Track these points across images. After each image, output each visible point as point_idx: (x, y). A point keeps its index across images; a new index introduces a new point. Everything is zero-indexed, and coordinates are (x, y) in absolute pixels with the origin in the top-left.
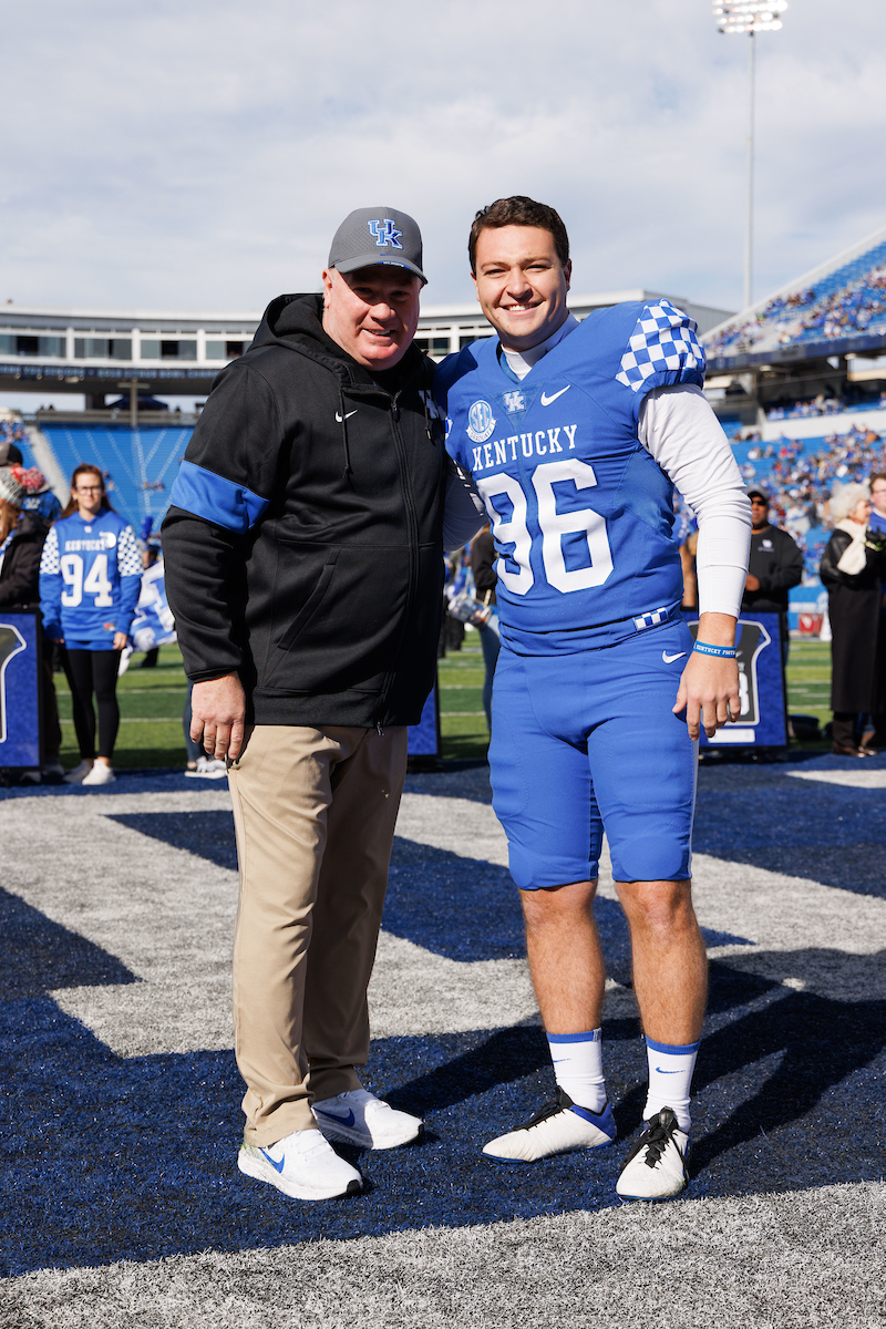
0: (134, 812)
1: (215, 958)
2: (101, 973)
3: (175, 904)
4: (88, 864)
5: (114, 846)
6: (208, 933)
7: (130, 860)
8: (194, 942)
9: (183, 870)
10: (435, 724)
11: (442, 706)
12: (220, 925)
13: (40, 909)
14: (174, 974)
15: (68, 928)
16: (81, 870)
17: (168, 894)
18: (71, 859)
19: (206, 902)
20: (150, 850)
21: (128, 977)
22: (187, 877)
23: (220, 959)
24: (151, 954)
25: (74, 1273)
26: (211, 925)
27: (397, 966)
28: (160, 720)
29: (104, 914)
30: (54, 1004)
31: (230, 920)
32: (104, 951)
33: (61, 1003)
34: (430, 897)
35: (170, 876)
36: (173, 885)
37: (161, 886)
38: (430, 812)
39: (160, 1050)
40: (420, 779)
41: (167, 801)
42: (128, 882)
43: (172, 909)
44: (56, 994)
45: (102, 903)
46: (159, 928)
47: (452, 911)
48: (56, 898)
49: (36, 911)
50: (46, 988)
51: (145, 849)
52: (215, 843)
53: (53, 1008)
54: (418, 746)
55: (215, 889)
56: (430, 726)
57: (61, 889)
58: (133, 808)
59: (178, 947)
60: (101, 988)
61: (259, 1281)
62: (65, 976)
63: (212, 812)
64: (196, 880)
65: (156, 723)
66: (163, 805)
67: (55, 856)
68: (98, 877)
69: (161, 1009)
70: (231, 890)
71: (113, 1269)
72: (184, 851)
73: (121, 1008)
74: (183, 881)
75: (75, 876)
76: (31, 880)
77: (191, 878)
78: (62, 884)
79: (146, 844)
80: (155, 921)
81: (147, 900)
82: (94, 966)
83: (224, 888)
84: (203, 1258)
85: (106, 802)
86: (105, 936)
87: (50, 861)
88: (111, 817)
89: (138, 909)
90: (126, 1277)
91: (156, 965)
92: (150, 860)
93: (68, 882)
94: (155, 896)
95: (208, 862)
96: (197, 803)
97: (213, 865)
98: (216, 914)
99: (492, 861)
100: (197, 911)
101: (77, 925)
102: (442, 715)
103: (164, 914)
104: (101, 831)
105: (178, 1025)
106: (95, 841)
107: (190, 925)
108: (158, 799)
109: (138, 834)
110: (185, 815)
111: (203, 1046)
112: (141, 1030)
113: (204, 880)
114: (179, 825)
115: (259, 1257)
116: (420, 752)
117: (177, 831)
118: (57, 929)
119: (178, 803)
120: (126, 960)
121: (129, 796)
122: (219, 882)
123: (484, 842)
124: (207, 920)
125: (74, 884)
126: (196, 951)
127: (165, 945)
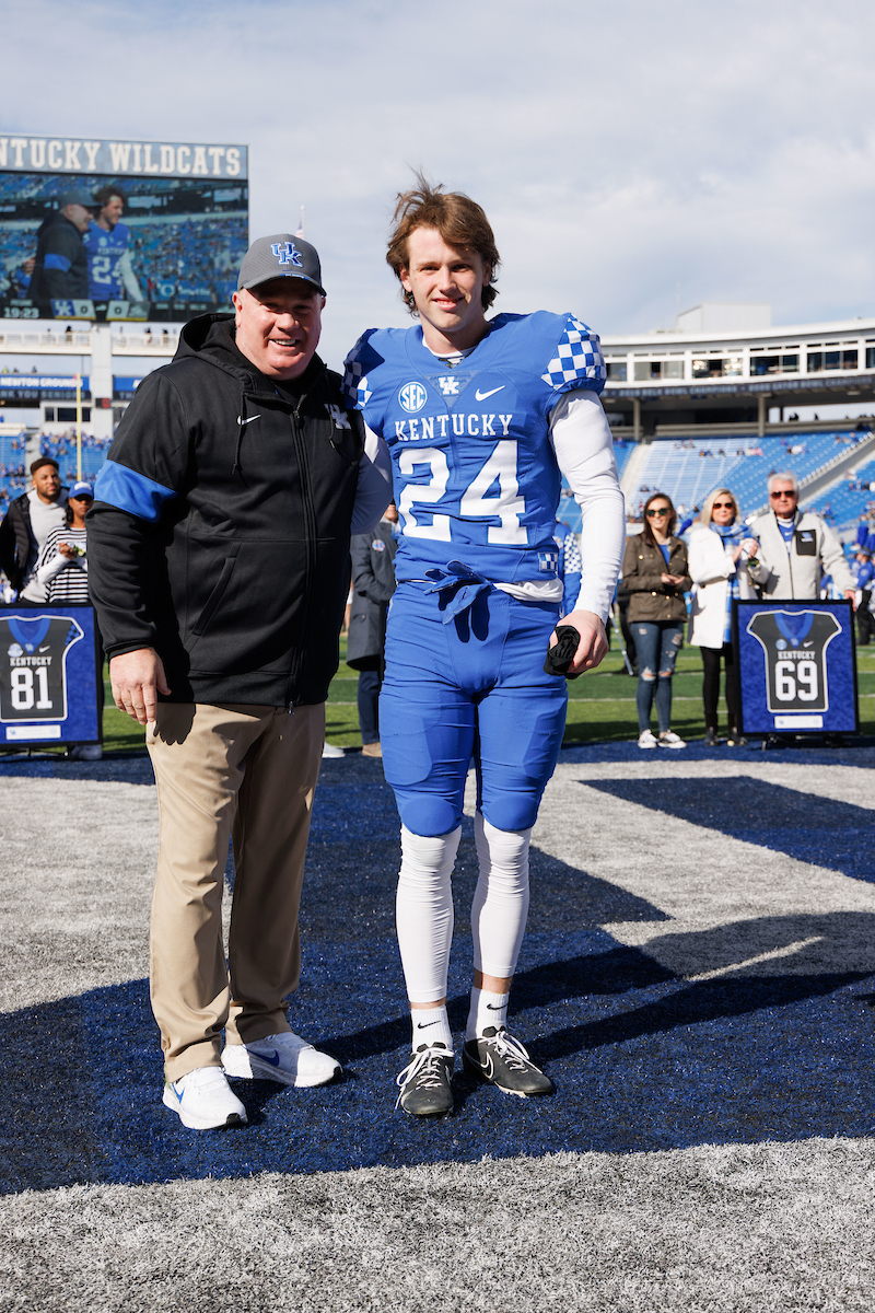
0: (600, 778)
1: (730, 902)
2: (638, 912)
3: (671, 856)
4: (581, 821)
5: (597, 807)
6: (713, 880)
7: (615, 819)
8: (705, 888)
9: (666, 828)
10: (853, 705)
11: (860, 688)
12: (721, 874)
13: (559, 858)
14: (699, 914)
15: (590, 874)
16: (578, 827)
17: (663, 847)
18: (564, 817)
19: (699, 854)
20: (629, 810)
21: (661, 916)
22: (671, 834)
23: (734, 903)
24: (674, 897)
25: (731, 1149)
26: (712, 874)
28: (585, 700)
29: (616, 863)
30: (609, 935)
31: (727, 870)
32: (631, 894)
33: (613, 935)
35: (657, 833)
36: (663, 840)
37: (652, 841)
38: (863, 782)
39: (716, 976)
40: (841, 753)
41: (625, 770)
42: (622, 838)
43: (672, 860)
44: (607, 927)
45: (609, 855)
46: (669, 875)
48: (568, 849)
49: (555, 859)
50: (595, 923)
51: (624, 809)
52: (682, 806)
53: (609, 938)
54: (839, 723)
55: (702, 844)
56: (849, 706)
57: (568, 842)
58: (597, 775)
59: (692, 891)
60: (642, 924)
62: (607, 913)
63: (668, 779)
64: (681, 836)
65: (583, 703)
66: (623, 773)
67: (550, 814)
68: (595, 832)
69: (702, 942)
70: (716, 846)
71: (762, 1145)
72: (659, 812)
74: (670, 837)
75: (576, 832)
76: (540, 834)
77: (676, 835)
78: (568, 838)
79: (624, 806)
80: (662, 869)
81: (647, 853)
82: (628, 905)
83: (709, 843)
84: (833, 1142)
85: (571, 769)
86: (626, 882)
87: (548, 818)
88: (580, 782)
89: (642, 860)
90: (775, 1151)
91: (680, 907)
92: (634, 818)
93: (572, 836)
94: (651, 849)
95: (685, 821)
96: (652, 771)
97: (691, 824)
98: (712, 865)
100: (694, 862)
101: (596, 872)
102: (860, 696)
103: (666, 864)
104: (579, 794)
105: (723, 955)
106: (578, 803)
107: (694, 874)
108: (615, 768)
109: (614, 798)
110: (646, 782)
111: (753, 973)
112: (694, 959)
113: (688, 836)
116: (840, 729)
117: (644, 795)
118: (582, 876)
119: (634, 771)
120: (653, 901)
121: (589, 764)
122: (701, 838)
124: (707, 870)
125: (578, 838)
126: (710, 895)
127: (680, 890)
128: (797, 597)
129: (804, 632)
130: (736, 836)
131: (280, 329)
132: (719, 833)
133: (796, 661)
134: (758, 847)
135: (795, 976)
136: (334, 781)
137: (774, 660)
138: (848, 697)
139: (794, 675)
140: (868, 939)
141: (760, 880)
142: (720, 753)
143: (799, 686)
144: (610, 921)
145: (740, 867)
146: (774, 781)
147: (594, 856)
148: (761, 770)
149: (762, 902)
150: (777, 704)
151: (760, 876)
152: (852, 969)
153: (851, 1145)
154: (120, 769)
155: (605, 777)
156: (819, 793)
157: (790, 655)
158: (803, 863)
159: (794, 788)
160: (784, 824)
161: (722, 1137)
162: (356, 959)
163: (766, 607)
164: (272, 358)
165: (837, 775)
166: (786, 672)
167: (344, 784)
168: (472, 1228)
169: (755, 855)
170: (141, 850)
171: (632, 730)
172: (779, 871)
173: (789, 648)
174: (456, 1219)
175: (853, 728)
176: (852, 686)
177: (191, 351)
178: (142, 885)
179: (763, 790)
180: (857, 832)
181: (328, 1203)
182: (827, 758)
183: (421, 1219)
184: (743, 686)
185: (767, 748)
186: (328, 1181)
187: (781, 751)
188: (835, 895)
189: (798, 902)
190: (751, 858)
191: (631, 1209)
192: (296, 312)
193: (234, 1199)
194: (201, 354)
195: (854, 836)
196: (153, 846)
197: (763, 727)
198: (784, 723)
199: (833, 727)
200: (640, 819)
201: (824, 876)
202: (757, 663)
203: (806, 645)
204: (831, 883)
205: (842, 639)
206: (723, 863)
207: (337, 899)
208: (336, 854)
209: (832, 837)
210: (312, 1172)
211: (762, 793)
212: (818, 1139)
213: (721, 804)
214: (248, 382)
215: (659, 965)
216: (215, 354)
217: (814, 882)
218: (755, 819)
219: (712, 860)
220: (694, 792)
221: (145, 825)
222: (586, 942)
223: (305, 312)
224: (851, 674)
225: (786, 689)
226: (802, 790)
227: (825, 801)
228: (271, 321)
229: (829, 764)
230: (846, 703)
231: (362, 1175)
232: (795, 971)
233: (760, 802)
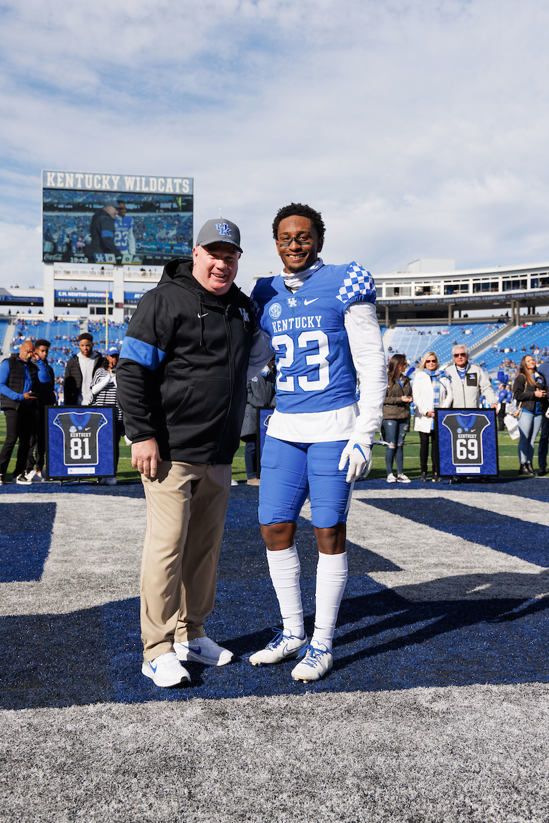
1: (433, 562)
2: (386, 566)
3: (403, 538)
4: (358, 520)
5: (366, 513)
6: (424, 551)
7: (375, 519)
8: (420, 554)
9: (401, 524)
11: (499, 453)
12: (428, 548)
14: (417, 568)
15: (361, 547)
16: (356, 523)
17: (399, 534)
19: (417, 537)
20: (382, 514)
21: (398, 569)
22: (404, 527)
24: (404, 559)
26: (424, 547)
27: (515, 568)
29: (375, 541)
30: (371, 578)
31: (431, 545)
32: (382, 557)
33: (374, 578)
34: (517, 538)
35: (396, 526)
36: (399, 530)
37: (394, 530)
39: (426, 599)
40: (490, 486)
41: (380, 493)
42: (378, 528)
43: (403, 540)
44: (370, 574)
45: (371, 537)
46: (402, 548)
47: (531, 545)
50: (364, 572)
51: (380, 514)
52: (409, 512)
53: (371, 580)
54: (488, 471)
55: (419, 532)
56: (493, 462)
58: (365, 496)
59: (414, 556)
60: (388, 573)
61: (513, 697)
62: (370, 567)
64: (408, 528)
66: (379, 495)
68: (364, 525)
70: (426, 533)
71: (449, 688)
72: (397, 515)
73: (401, 581)
75: (355, 525)
77: (406, 527)
79: (379, 512)
80: (399, 545)
81: (391, 536)
82: (381, 563)
83: (423, 532)
84: (485, 686)
86: (380, 551)
88: (357, 499)
89: (388, 540)
90: (455, 691)
91: (408, 564)
92: (385, 519)
93: (353, 527)
94: (393, 534)
95: (410, 520)
96: (393, 494)
97: (413, 522)
98: (424, 543)
99: (539, 523)
100: (415, 541)
101: (365, 546)
102: (500, 457)
103: (401, 542)
104: (356, 505)
105: (429, 589)
107: (414, 547)
108: (375, 492)
109: (374, 508)
110: (391, 500)
112: (415, 591)
113: (412, 528)
114: (390, 504)
115: (510, 688)
116: (489, 474)
117: (390, 506)
119: (384, 494)
120: (394, 561)
122: (418, 529)
123: (532, 515)
124: (421, 545)
125: (356, 528)
126: (423, 558)
127: (408, 555)
128: (467, 407)
129: (471, 424)
130: (436, 528)
131: (218, 269)
132: (427, 527)
133: (467, 439)
134: (447, 534)
135: (466, 601)
136: (232, 498)
137: (456, 438)
138: (493, 458)
139: (466, 446)
140: (503, 582)
141: (448, 551)
142: (428, 486)
143: (469, 452)
144: (372, 571)
145: (438, 544)
146: (456, 500)
147: (364, 537)
148: (449, 494)
149: (449, 562)
150: (457, 460)
151: (448, 549)
152: (495, 597)
153: (494, 688)
154: (125, 490)
155: (370, 497)
156: (478, 506)
157: (464, 436)
158: (470, 543)
159: (465, 504)
160: (460, 522)
161: (428, 683)
162: (243, 589)
163: (452, 412)
164: (211, 284)
165: (487, 497)
166: (462, 445)
167: (237, 499)
168: (300, 729)
169: (446, 538)
170: (134, 531)
171: (384, 474)
172: (458, 546)
173: (464, 432)
174: (292, 724)
175: (495, 473)
176: (495, 452)
177: (170, 279)
178: (134, 550)
179: (449, 504)
180: (497, 526)
181: (227, 715)
182: (483, 488)
183: (274, 724)
184: (440, 451)
185: (452, 483)
186: (226, 703)
187: (459, 485)
188: (487, 559)
189: (467, 562)
190: (444, 539)
191: (381, 720)
192: (226, 260)
193: (179, 712)
194: (175, 281)
195: (496, 528)
196: (140, 529)
197: (450, 472)
198: (461, 470)
199: (485, 473)
200: (387, 519)
201: (481, 549)
202: (447, 440)
203: (472, 431)
204: (484, 552)
205: (490, 428)
206: (429, 542)
207: (233, 558)
208: (233, 535)
209: (485, 529)
210: (219, 698)
211: (449, 506)
212: (477, 685)
213: (428, 511)
214: (202, 296)
215: (397, 594)
216: (183, 281)
217: (475, 552)
218: (446, 519)
219: (424, 540)
220: (415, 505)
221: (137, 518)
222: (360, 582)
223: (231, 260)
224: (495, 446)
225: (462, 453)
226: (470, 505)
227: (482, 511)
228: (213, 263)
229: (483, 492)
230: (492, 461)
231: (244, 700)
232: (466, 598)
233: (448, 511)
